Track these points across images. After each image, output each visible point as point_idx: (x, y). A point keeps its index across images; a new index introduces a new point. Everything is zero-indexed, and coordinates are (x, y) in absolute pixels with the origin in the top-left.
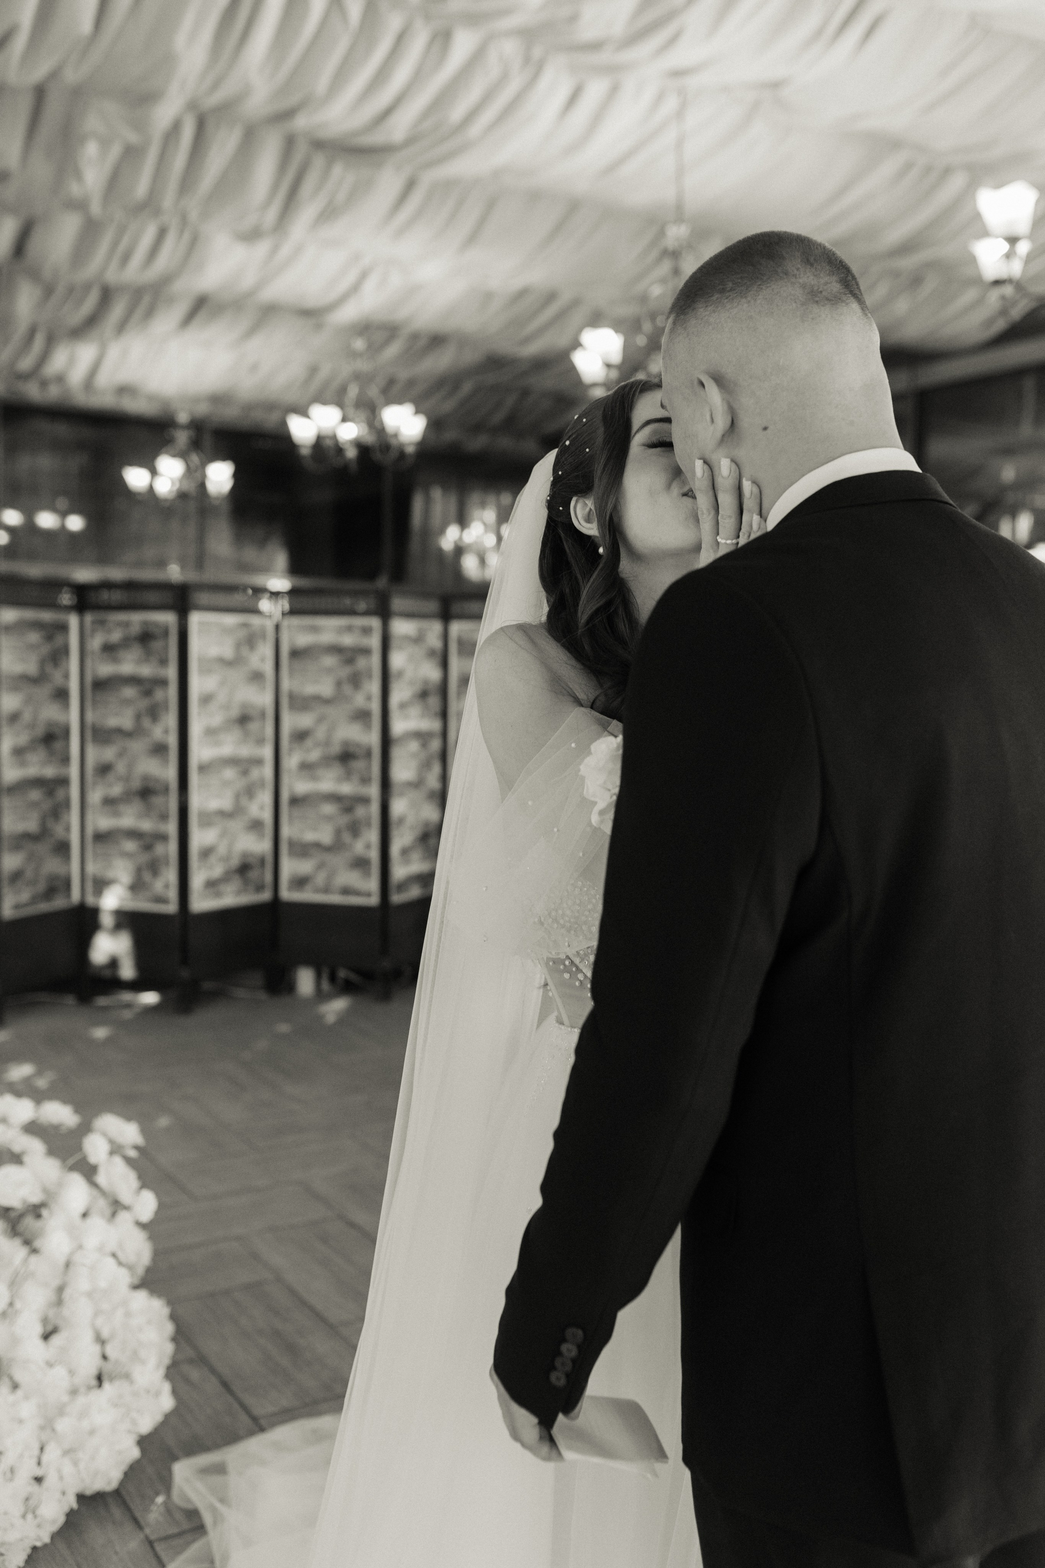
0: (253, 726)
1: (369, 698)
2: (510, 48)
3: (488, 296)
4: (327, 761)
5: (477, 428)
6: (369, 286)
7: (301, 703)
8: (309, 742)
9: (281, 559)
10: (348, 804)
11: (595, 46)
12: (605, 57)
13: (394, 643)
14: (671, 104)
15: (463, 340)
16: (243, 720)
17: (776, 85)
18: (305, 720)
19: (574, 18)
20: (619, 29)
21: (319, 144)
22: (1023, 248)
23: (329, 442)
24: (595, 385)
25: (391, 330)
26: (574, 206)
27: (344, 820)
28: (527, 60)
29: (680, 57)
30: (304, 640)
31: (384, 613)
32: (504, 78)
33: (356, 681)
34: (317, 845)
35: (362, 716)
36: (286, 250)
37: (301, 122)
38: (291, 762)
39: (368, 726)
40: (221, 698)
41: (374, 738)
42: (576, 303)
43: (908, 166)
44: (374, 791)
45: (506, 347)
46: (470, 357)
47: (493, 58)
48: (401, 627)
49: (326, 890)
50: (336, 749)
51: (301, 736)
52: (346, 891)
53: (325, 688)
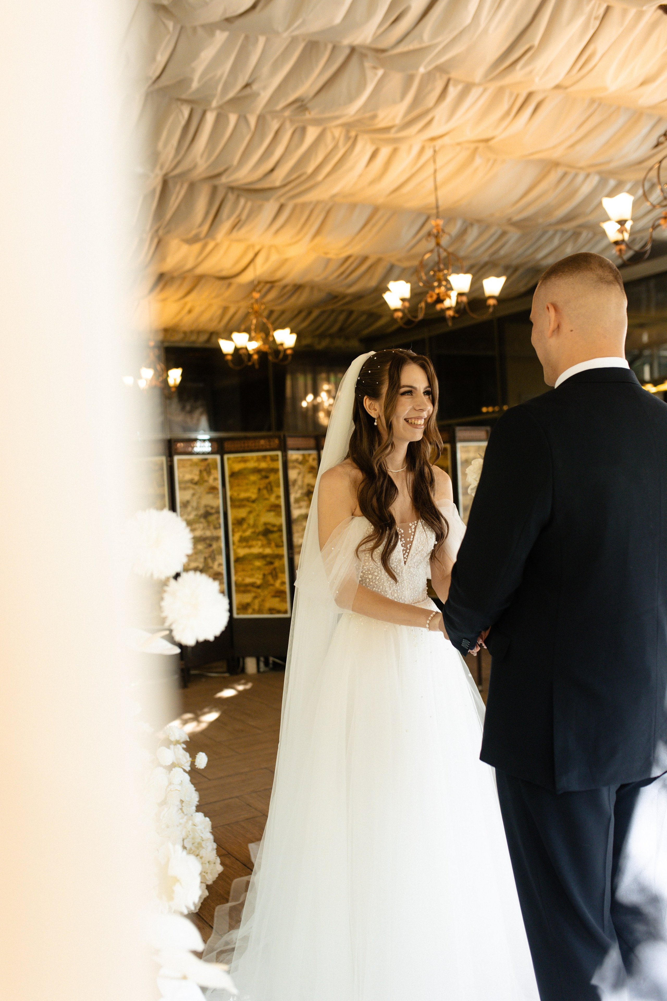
0: (212, 518)
1: (278, 497)
2: (338, 132)
3: (329, 261)
4: (256, 535)
5: (322, 336)
6: (259, 260)
7: (238, 503)
8: (245, 526)
9: (204, 422)
10: (269, 560)
11: (387, 129)
12: (392, 134)
13: (290, 465)
14: (429, 153)
15: (313, 286)
16: (207, 515)
17: (487, 141)
18: (242, 513)
19: (374, 117)
20: (398, 121)
21: (232, 189)
22: (628, 225)
23: (242, 352)
24: (396, 310)
25: (272, 284)
26: (376, 209)
27: (268, 569)
28: (348, 138)
29: (433, 131)
30: (238, 467)
31: (284, 449)
32: (335, 147)
33: (270, 488)
34: (253, 585)
35: (275, 508)
36: (211, 245)
37: (224, 180)
38: (234, 538)
39: (279, 514)
40: (194, 504)
41: (283, 520)
42: (379, 260)
43: (565, 174)
44: (285, 551)
45: (340, 289)
46: (317, 296)
47: (329, 137)
48: (293, 455)
49: (260, 611)
50: (261, 528)
51: (240, 522)
52: (271, 611)
53: (252, 494)
